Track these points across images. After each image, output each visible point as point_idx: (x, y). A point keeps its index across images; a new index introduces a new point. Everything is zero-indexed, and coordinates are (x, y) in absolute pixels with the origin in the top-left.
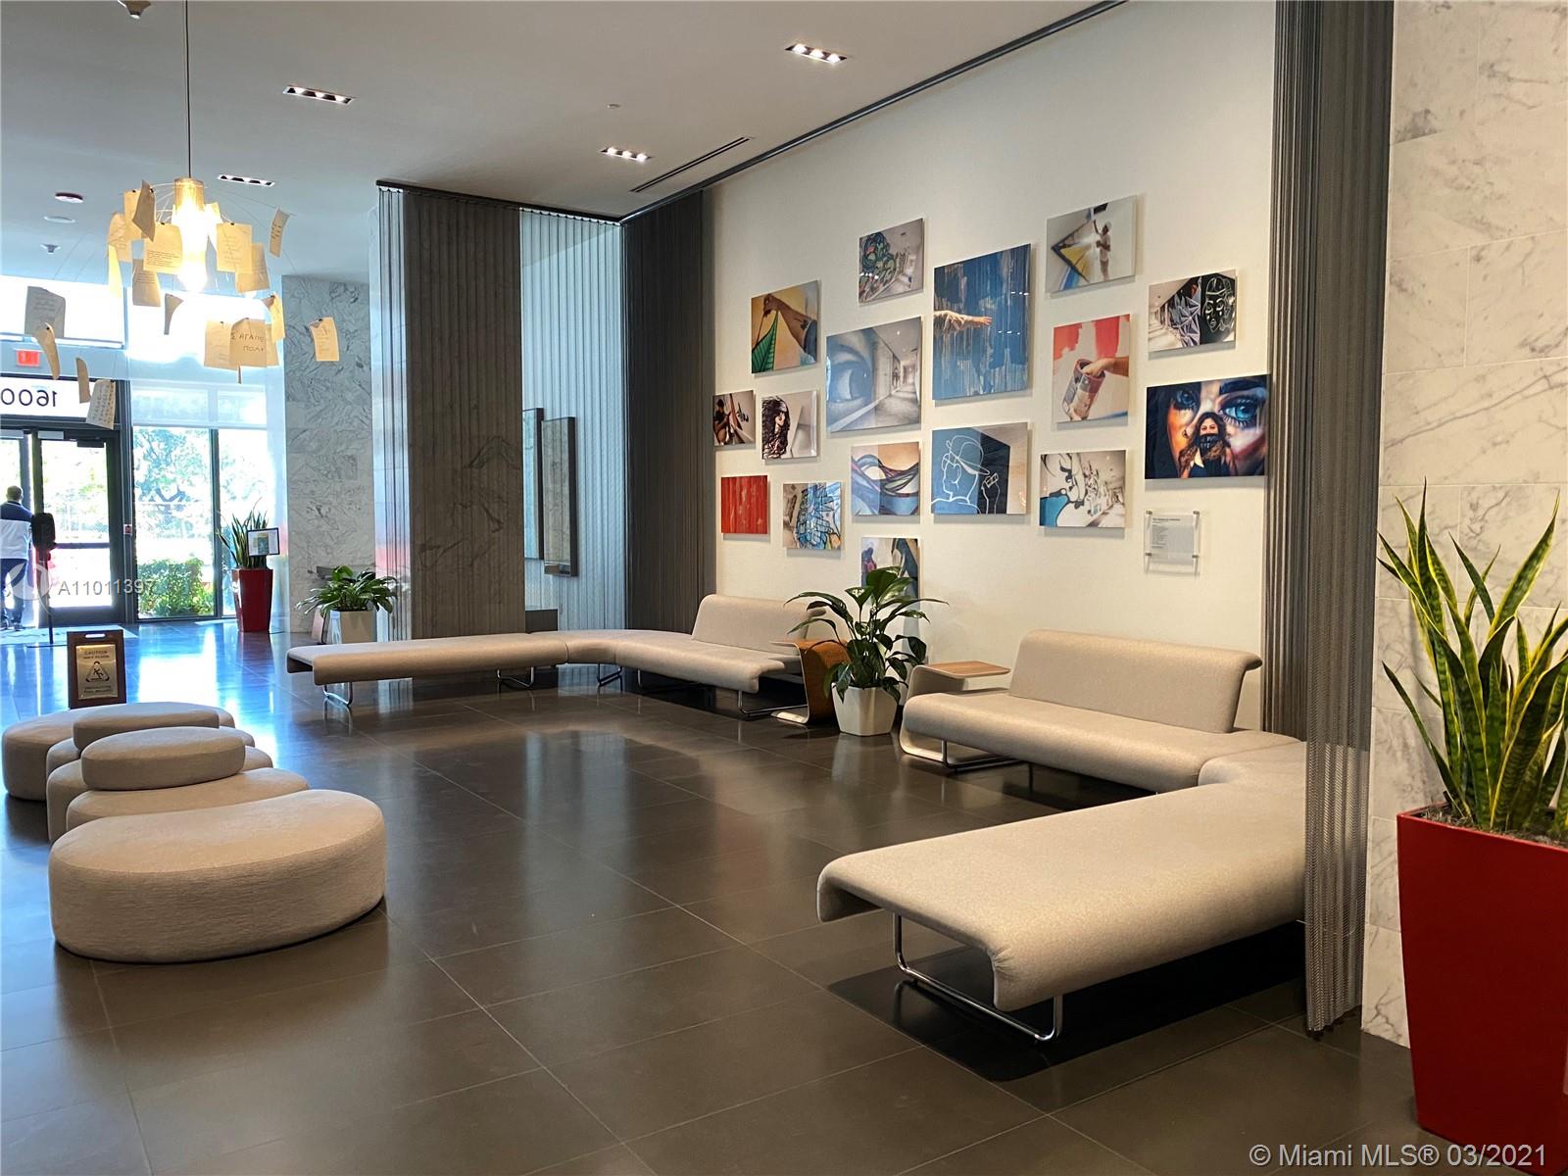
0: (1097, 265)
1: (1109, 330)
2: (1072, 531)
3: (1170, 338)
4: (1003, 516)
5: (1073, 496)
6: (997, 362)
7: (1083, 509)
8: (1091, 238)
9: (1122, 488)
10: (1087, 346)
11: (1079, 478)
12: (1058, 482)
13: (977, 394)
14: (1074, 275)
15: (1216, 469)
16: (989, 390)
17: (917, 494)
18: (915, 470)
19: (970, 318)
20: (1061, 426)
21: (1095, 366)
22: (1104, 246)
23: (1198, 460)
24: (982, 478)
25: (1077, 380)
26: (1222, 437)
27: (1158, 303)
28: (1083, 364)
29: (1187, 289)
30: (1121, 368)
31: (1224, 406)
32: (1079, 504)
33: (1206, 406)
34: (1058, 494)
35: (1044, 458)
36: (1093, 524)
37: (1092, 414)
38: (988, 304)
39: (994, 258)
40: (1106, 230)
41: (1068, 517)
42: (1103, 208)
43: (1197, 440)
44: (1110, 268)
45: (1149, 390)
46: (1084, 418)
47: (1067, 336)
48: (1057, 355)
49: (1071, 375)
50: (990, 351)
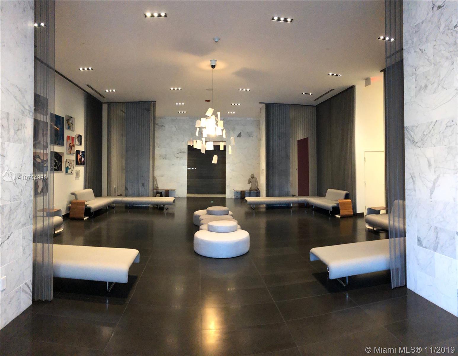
0: (71, 128)
1: (73, 138)
2: (69, 174)
3: (77, 143)
4: (61, 171)
5: (70, 168)
6: (60, 139)
7: (71, 170)
8: (71, 122)
9: (74, 166)
10: (70, 141)
11: (70, 164)
12: (68, 165)
13: (57, 144)
14: (69, 128)
15: (81, 164)
16: (59, 144)
17: (47, 166)
18: (47, 160)
19: (56, 128)
20: (67, 154)
21: (71, 145)
22: (72, 125)
23: (80, 162)
24: (58, 163)
25: (70, 146)
26: (82, 158)
27: (77, 137)
28: (70, 144)
29: (79, 135)
30: (74, 146)
31: (82, 154)
32: (70, 169)
33: (81, 154)
34: (68, 167)
35: (66, 160)
36: (71, 172)
37: (72, 153)
38: (59, 126)
39: (59, 117)
40: (72, 122)
41: (69, 171)
42: (72, 117)
43: (80, 159)
44: (73, 128)
45: (76, 150)
46: (70, 153)
47: (68, 137)
48: (67, 141)
49: (69, 145)
50: (59, 136)
